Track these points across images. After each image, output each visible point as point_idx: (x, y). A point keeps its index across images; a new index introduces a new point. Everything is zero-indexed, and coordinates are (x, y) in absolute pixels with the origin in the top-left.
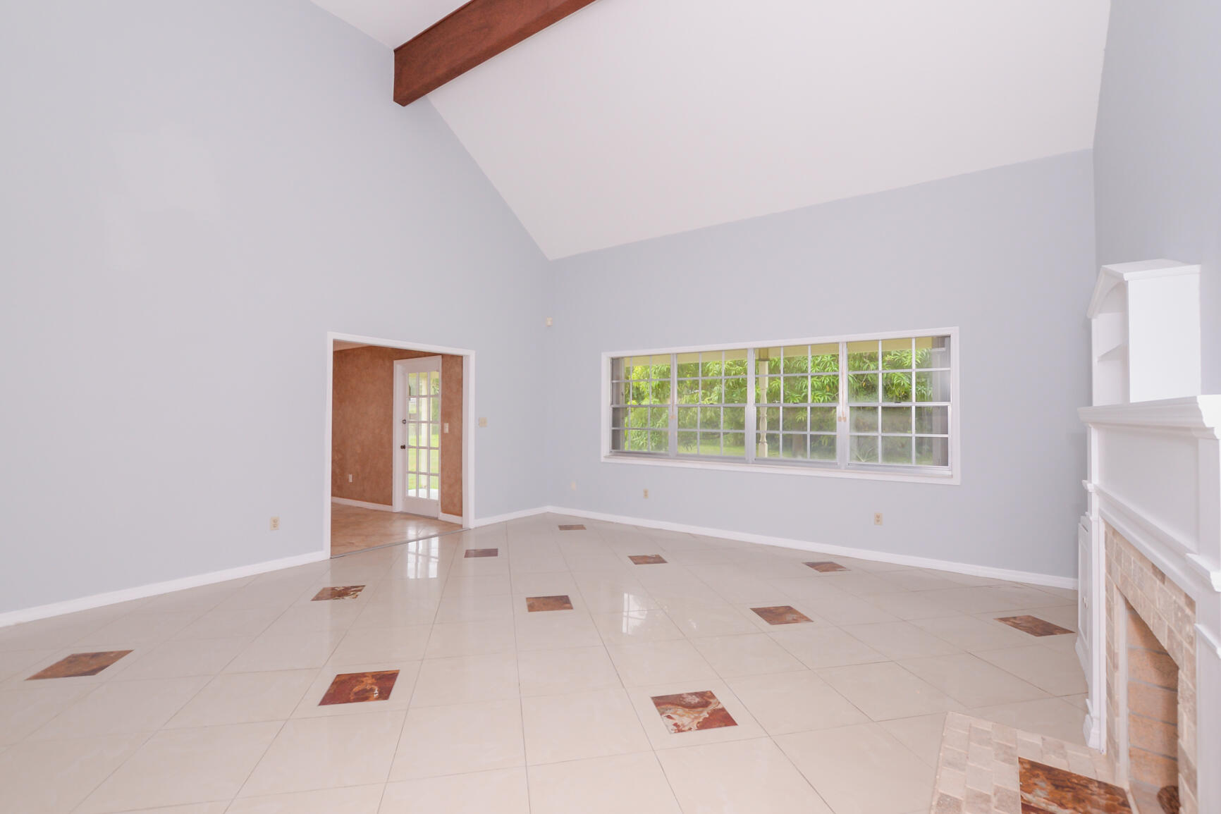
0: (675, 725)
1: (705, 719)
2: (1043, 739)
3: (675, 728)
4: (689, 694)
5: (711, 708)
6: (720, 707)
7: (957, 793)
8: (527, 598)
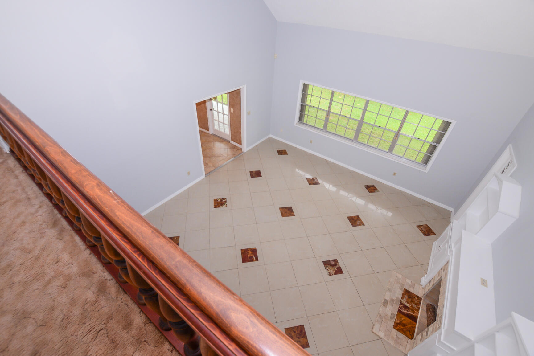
0: (329, 273)
1: (336, 270)
2: (411, 282)
3: (329, 274)
4: (331, 260)
5: (337, 266)
6: (339, 266)
7: (388, 298)
8: (280, 208)
